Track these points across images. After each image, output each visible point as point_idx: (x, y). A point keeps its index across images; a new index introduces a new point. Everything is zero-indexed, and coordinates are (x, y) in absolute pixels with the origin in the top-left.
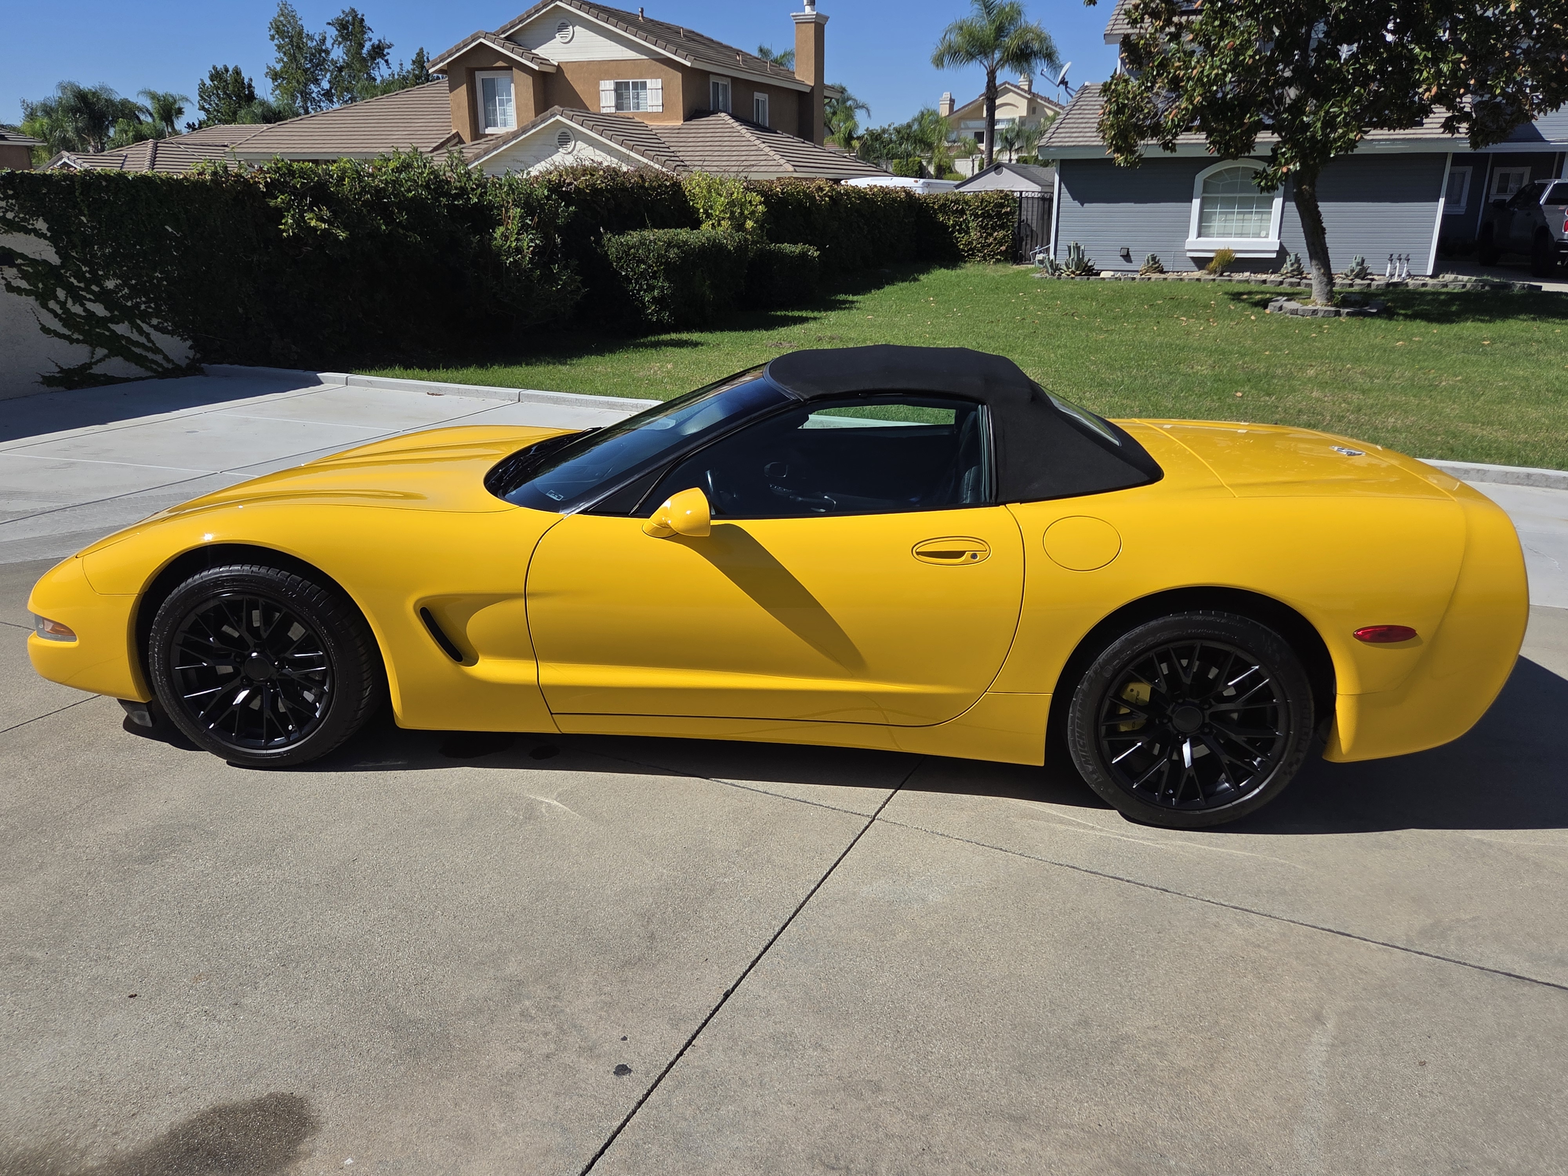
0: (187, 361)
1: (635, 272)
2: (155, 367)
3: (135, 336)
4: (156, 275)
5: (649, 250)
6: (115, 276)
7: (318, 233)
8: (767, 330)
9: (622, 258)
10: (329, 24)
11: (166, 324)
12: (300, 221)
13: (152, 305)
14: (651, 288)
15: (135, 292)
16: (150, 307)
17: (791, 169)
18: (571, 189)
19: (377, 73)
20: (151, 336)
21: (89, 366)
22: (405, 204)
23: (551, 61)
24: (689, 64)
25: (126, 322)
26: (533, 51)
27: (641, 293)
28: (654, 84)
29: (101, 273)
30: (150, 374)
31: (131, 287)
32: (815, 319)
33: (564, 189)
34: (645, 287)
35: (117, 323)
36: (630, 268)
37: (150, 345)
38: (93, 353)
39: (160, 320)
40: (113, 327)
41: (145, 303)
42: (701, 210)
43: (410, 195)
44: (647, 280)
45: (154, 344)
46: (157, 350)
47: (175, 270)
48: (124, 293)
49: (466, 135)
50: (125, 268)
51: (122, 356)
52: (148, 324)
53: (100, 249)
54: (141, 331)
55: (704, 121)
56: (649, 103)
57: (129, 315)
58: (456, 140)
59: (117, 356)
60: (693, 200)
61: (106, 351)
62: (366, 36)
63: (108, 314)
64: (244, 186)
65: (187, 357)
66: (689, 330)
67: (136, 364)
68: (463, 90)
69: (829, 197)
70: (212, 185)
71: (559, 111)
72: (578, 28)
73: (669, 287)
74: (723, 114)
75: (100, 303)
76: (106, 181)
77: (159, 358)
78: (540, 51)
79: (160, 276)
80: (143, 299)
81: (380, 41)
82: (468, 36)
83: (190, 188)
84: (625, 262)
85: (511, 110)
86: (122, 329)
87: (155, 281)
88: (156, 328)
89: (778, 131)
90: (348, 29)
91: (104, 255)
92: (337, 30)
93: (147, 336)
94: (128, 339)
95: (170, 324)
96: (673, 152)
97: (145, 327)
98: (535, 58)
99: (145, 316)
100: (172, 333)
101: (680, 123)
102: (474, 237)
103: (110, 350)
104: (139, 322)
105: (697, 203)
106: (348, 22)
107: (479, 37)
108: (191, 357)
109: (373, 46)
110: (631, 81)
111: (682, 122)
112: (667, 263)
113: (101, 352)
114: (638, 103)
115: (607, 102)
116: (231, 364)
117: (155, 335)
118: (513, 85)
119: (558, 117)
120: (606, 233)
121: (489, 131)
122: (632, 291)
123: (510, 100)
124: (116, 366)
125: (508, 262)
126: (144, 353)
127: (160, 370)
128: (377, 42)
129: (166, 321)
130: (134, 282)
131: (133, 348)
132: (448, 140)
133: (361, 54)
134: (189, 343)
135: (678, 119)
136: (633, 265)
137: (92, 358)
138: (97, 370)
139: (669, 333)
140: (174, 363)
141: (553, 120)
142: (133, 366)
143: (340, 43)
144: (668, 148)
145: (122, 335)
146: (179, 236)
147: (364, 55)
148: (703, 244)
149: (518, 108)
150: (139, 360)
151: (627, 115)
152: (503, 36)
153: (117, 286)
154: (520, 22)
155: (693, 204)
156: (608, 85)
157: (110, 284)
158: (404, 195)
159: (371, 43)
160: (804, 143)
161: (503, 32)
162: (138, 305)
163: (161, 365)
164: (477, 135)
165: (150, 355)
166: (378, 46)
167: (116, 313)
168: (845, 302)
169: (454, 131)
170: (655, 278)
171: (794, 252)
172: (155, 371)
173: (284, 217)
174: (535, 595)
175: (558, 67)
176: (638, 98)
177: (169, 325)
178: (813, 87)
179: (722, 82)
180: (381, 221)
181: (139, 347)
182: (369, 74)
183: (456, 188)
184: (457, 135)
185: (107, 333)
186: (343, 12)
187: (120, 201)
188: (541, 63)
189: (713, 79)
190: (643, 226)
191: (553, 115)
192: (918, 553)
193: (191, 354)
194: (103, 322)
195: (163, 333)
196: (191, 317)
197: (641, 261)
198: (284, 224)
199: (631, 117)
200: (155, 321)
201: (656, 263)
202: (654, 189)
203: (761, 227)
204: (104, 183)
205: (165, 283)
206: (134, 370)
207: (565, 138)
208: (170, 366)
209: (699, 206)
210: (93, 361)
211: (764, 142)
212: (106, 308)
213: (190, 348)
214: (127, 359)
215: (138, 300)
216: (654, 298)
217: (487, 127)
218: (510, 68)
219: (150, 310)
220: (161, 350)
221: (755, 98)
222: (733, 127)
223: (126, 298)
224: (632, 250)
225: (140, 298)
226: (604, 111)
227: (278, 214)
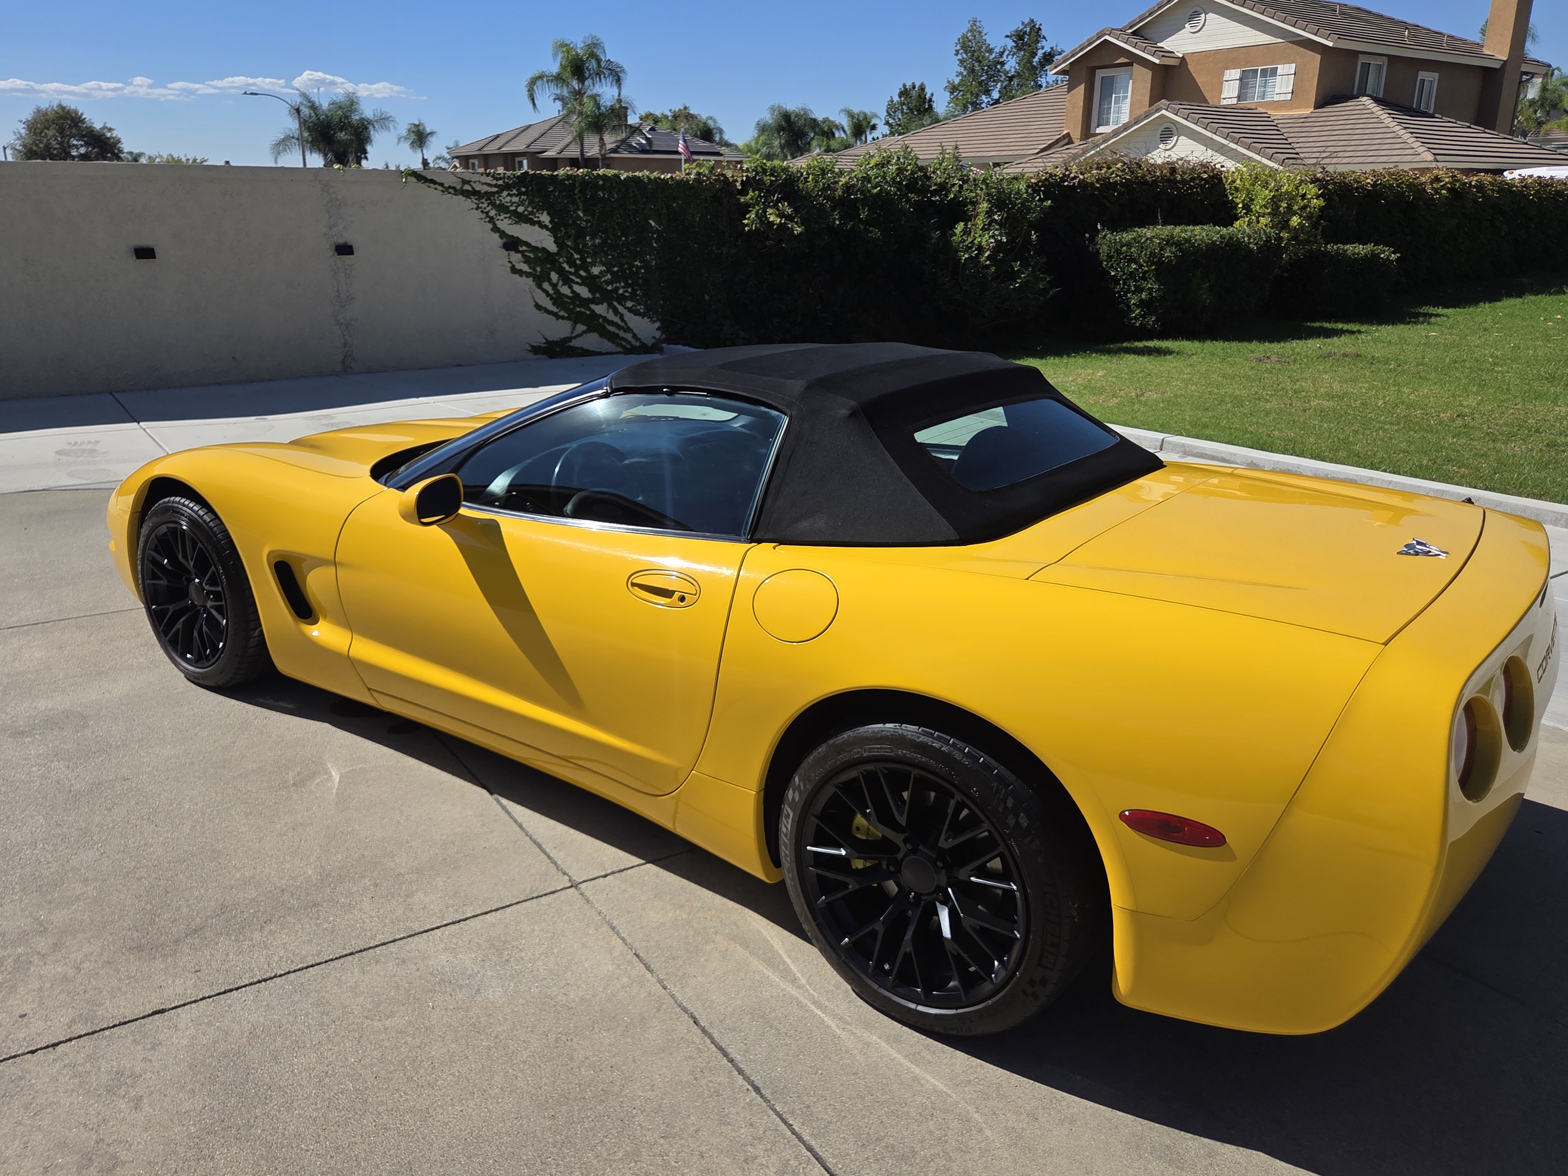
0: (654, 341)
1: (1124, 272)
2: (624, 344)
3: (611, 316)
4: (636, 263)
5: (1142, 248)
6: (602, 263)
7: (775, 227)
9: (1112, 257)
10: (1007, 36)
11: (638, 307)
12: (762, 217)
13: (630, 290)
14: (1139, 290)
15: (616, 277)
16: (627, 291)
17: (1430, 157)
18: (1074, 183)
19: (1043, 80)
20: (624, 317)
21: (570, 339)
23: (1176, 53)
24: (1330, 44)
25: (605, 304)
26: (1159, 45)
27: (1129, 295)
28: (1286, 69)
29: (589, 260)
30: (621, 350)
31: (614, 274)
32: (1352, 332)
33: (1066, 184)
34: (1133, 288)
35: (597, 304)
36: (1120, 268)
37: (622, 324)
38: (574, 329)
39: (634, 303)
40: (593, 307)
41: (623, 287)
42: (1240, 205)
43: (875, 191)
44: (1136, 281)
45: (626, 324)
46: (628, 330)
47: (653, 259)
48: (606, 278)
49: (1076, 134)
50: (610, 257)
51: (598, 332)
52: (624, 306)
53: (591, 239)
54: (616, 312)
55: (1339, 107)
56: (1277, 90)
57: (608, 297)
58: (1066, 141)
59: (593, 332)
60: (1232, 194)
61: (585, 328)
62: (1039, 45)
63: (590, 296)
64: (724, 184)
65: (654, 337)
66: (1175, 337)
67: (609, 340)
68: (1081, 90)
69: (1449, 189)
70: (695, 184)
71: (1165, 105)
72: (1211, 16)
73: (1158, 290)
74: (1366, 98)
75: (586, 286)
76: (603, 180)
77: (629, 336)
78: (1166, 44)
79: (639, 264)
80: (622, 284)
81: (1052, 48)
82: (1093, 34)
83: (674, 186)
84: (1115, 261)
85: (1126, 107)
86: (600, 309)
87: (634, 269)
88: (630, 310)
89: (1436, 115)
90: (1023, 40)
91: (593, 245)
92: (1014, 41)
93: (622, 317)
94: (605, 318)
95: (642, 307)
96: (1290, 144)
97: (621, 309)
98: (1161, 50)
99: (622, 299)
100: (643, 315)
101: (1308, 111)
102: (935, 233)
103: (589, 327)
104: (615, 303)
105: (1237, 197)
106: (1025, 33)
107: (1105, 34)
108: (658, 337)
109: (1044, 53)
110: (1260, 68)
111: (1312, 110)
112: (1160, 264)
113: (581, 328)
114: (1264, 91)
115: (1229, 93)
116: (684, 345)
117: (628, 316)
118: (1131, 81)
119: (1164, 112)
120: (1103, 229)
121: (1098, 130)
122: (1119, 292)
123: (1125, 97)
124: (592, 341)
125: (964, 258)
126: (617, 331)
127: (629, 346)
128: (1049, 50)
129: (639, 304)
130: (616, 269)
131: (607, 327)
132: (1057, 141)
133: (1031, 63)
134: (658, 324)
135: (1307, 107)
136: (1124, 265)
137: (572, 332)
138: (575, 343)
139: (1153, 340)
140: (641, 342)
141: (1157, 115)
142: (606, 341)
143: (1013, 55)
144: (1286, 139)
145: (600, 315)
146: (660, 229)
147: (1035, 64)
148: (1214, 242)
149: (1132, 105)
150: (612, 337)
151: (1249, 106)
152: (1130, 31)
153: (601, 272)
154: (1150, 15)
155: (1233, 198)
156: (1233, 74)
157: (596, 271)
158: (869, 191)
159: (1043, 51)
160: (1469, 127)
161: (1131, 28)
162: (617, 289)
163: (629, 343)
164: (1087, 133)
165: (622, 334)
166: (1050, 54)
167: (598, 295)
168: (1426, 315)
169: (1065, 132)
170: (1145, 280)
171: (1359, 253)
172: (624, 347)
173: (749, 212)
174: (343, 565)
175: (1183, 59)
176: (1265, 87)
177: (641, 308)
178: (1505, 62)
179: (1374, 62)
180: (837, 217)
181: (612, 326)
182: (1036, 82)
183: (936, 184)
184: (1068, 134)
185: (588, 312)
186: (1023, 23)
187: (613, 198)
188: (1163, 56)
189: (1362, 59)
190: (1155, 223)
191: (1157, 110)
192: (634, 585)
193: (658, 334)
194: (586, 303)
195: (635, 315)
196: (661, 302)
197: (1132, 260)
198: (748, 219)
199: (1253, 107)
200: (629, 304)
201: (1147, 262)
203: (1315, 225)
204: (601, 183)
205: (643, 271)
206: (607, 345)
207: (1167, 133)
208: (638, 344)
209: (1238, 200)
210: (573, 335)
211: (1405, 128)
212: (589, 291)
213: (658, 329)
214: (601, 336)
215: (618, 285)
216: (1141, 301)
217: (1098, 126)
218: (1130, 64)
219: (627, 294)
220: (632, 330)
221: (1419, 78)
222: (1373, 113)
223: (608, 283)
224: (1125, 248)
225: (620, 283)
226: (1224, 103)
227: (745, 209)
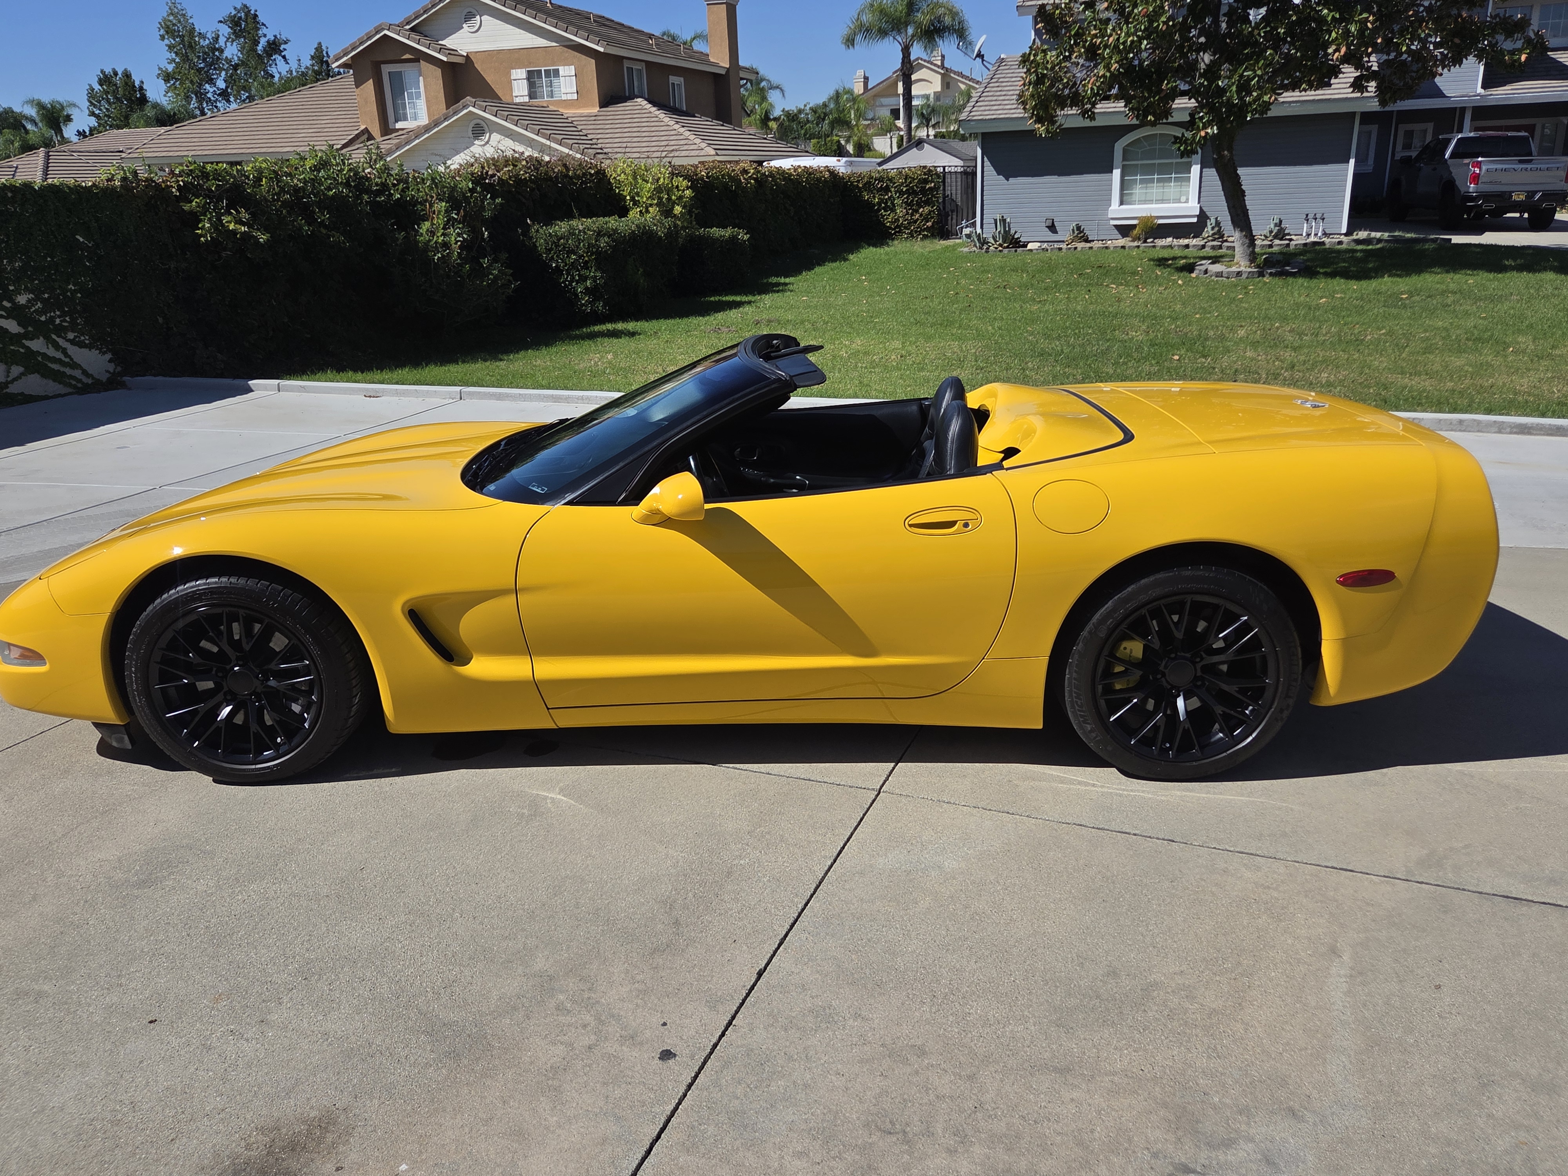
0: (108, 375)
1: (566, 263)
2: (74, 383)
3: (51, 352)
4: (69, 287)
5: (579, 239)
6: (28, 290)
7: (238, 236)
8: (703, 316)
9: (550, 250)
10: (221, 22)
11: (82, 338)
12: (218, 225)
13: (67, 319)
14: (583, 279)
15: (48, 306)
16: (65, 321)
17: (713, 152)
18: (494, 181)
19: (274, 70)
20: (68, 351)
21: (6, 384)
22: (327, 203)
23: (460, 52)
24: (601, 50)
25: (41, 338)
26: (440, 42)
27: (574, 284)
28: (567, 71)
29: (11, 288)
30: (71, 390)
31: (44, 301)
32: (749, 303)
33: (487, 181)
34: (577, 278)
35: (32, 339)
36: (561, 259)
37: (67, 360)
38: (8, 372)
39: (76, 334)
40: (27, 343)
41: (59, 317)
42: (628, 198)
43: (331, 193)
44: (578, 270)
45: (72, 359)
46: (74, 365)
47: (89, 281)
48: (37, 307)
49: (376, 131)
50: (36, 282)
51: (38, 374)
52: (65, 338)
53: (9, 262)
54: (57, 346)
55: (620, 107)
56: (563, 90)
57: (44, 330)
58: (366, 136)
59: (33, 373)
60: (618, 188)
61: (21, 369)
62: (260, 32)
63: (22, 331)
64: (156, 191)
65: (107, 371)
66: (624, 318)
67: (54, 381)
68: (370, 85)
69: (754, 179)
70: (123, 191)
71: (470, 101)
72: (485, 18)
73: (602, 277)
74: (639, 100)
75: (13, 319)
76: (12, 191)
77: (77, 373)
78: (448, 42)
79: (73, 288)
80: (58, 313)
81: (275, 36)
82: (371, 28)
83: (100, 195)
84: (555, 253)
85: (421, 105)
86: (37, 345)
87: (69, 294)
88: (72, 342)
89: (696, 115)
90: (240, 26)
91: (13, 269)
92: (229, 27)
93: (64, 351)
94: (44, 355)
95: (87, 337)
96: (591, 140)
97: (61, 341)
98: (442, 49)
99: (60, 331)
100: (90, 347)
101: (596, 110)
102: (400, 234)
103: (26, 368)
104: (54, 336)
105: (624, 190)
106: (240, 18)
107: (383, 29)
108: (112, 371)
109: (268, 42)
110: (543, 69)
111: (598, 109)
112: (598, 253)
113: (16, 370)
114: (552, 91)
115: (520, 91)
116: (155, 375)
117: (72, 350)
118: (421, 78)
119: (471, 109)
120: (534, 224)
121: (399, 125)
122: (563, 282)
123: (420, 94)
124: (33, 384)
125: (436, 258)
126: (62, 369)
127: (79, 385)
128: (273, 38)
129: (83, 334)
130: (46, 296)
131: (50, 365)
132: (357, 137)
133: (256, 51)
134: (109, 356)
135: (593, 106)
136: (564, 256)
137: (8, 376)
138: (13, 389)
139: (604, 324)
140: (93, 378)
141: (465, 111)
142: (51, 383)
143: (233, 41)
144: (586, 136)
145: (38, 352)
146: (90, 245)
147: (260, 52)
148: (633, 232)
149: (428, 101)
150: (58, 377)
151: (541, 104)
152: (408, 27)
153: (29, 301)
154: (425, 12)
155: (619, 191)
156: (519, 74)
157: (22, 299)
158: (324, 194)
159: (266, 39)
160: (723, 125)
161: (408, 23)
162: (52, 320)
163: (80, 381)
165: (68, 371)
166: (274, 42)
167: (30, 329)
168: (778, 284)
169: (363, 127)
170: (587, 268)
171: (724, 236)
172: (75, 387)
173: (200, 221)
174: (526, 589)
175: (467, 57)
176: (551, 86)
177: (86, 339)
178: (728, 69)
179: (636, 66)
180: (303, 221)
181: (55, 363)
182: (266, 72)
183: (377, 185)
184: (366, 131)
185: (22, 350)
186: (235, 8)
187: (27, 212)
188: (449, 54)
189: (626, 64)
190: (571, 217)
191: (465, 107)
192: (910, 526)
193: (111, 367)
194: (16, 339)
195: (81, 347)
196: (109, 330)
197: (572, 252)
198: (201, 229)
199: (545, 105)
200: (71, 336)
201: (587, 253)
202: (578, 177)
203: (690, 212)
204: (10, 195)
205: (79, 295)
206: (52, 387)
207: (479, 131)
208: (90, 381)
209: (625, 193)
210: (9, 379)
211: (683, 127)
212: (19, 324)
213: (110, 361)
214: (43, 376)
215: (52, 314)
216: (587, 288)
217: (397, 121)
218: (417, 60)
219: (65, 324)
220: (79, 365)
221: (671, 82)
222: (650, 112)
223: (39, 312)
224: (562, 241)
225: (54, 312)
226: (517, 100)
227: (194, 219)
